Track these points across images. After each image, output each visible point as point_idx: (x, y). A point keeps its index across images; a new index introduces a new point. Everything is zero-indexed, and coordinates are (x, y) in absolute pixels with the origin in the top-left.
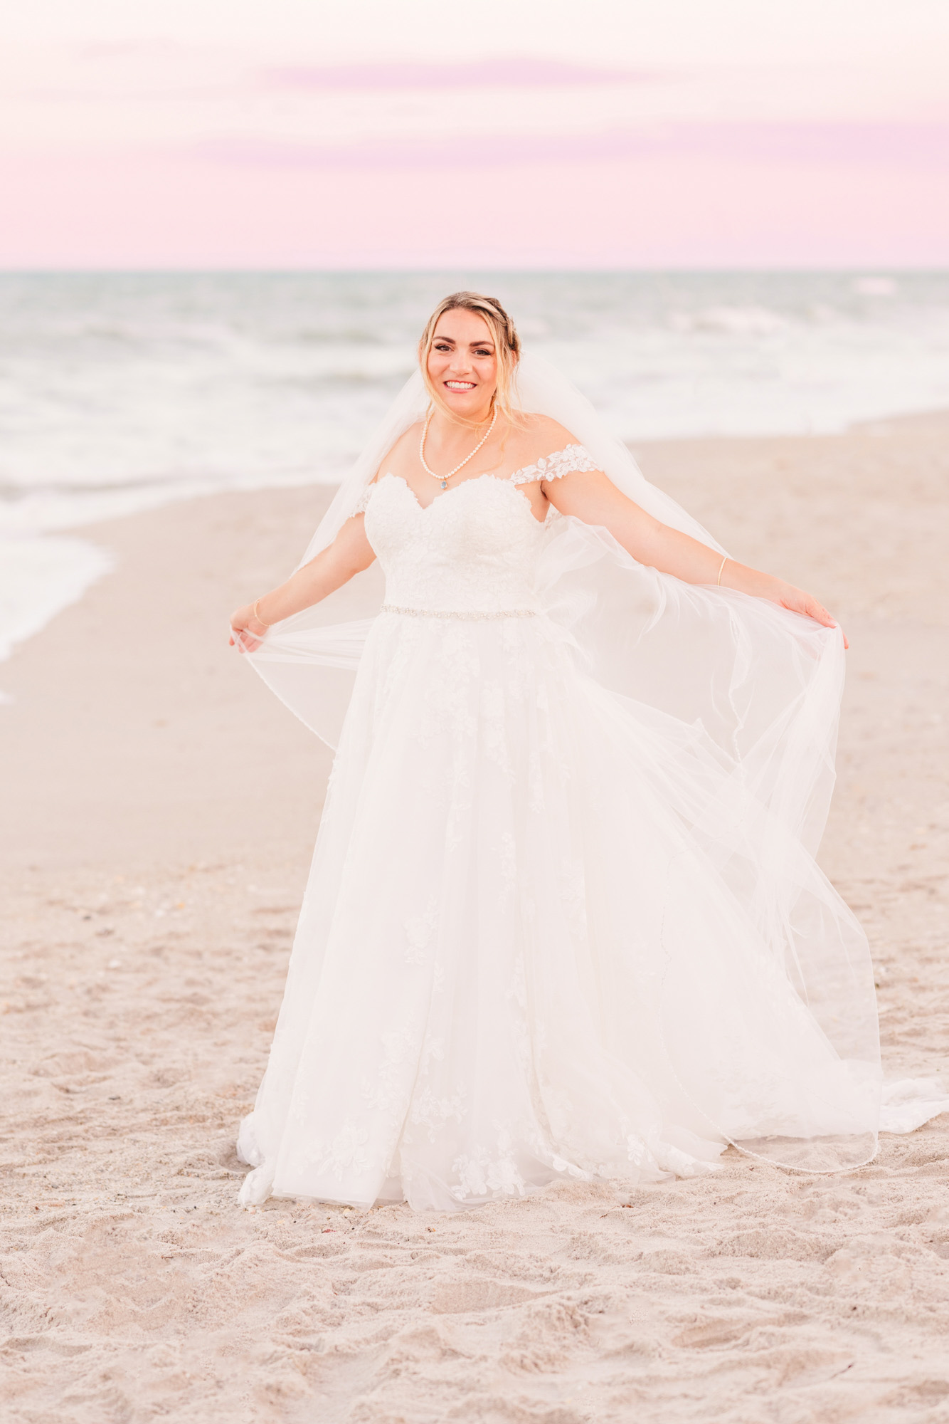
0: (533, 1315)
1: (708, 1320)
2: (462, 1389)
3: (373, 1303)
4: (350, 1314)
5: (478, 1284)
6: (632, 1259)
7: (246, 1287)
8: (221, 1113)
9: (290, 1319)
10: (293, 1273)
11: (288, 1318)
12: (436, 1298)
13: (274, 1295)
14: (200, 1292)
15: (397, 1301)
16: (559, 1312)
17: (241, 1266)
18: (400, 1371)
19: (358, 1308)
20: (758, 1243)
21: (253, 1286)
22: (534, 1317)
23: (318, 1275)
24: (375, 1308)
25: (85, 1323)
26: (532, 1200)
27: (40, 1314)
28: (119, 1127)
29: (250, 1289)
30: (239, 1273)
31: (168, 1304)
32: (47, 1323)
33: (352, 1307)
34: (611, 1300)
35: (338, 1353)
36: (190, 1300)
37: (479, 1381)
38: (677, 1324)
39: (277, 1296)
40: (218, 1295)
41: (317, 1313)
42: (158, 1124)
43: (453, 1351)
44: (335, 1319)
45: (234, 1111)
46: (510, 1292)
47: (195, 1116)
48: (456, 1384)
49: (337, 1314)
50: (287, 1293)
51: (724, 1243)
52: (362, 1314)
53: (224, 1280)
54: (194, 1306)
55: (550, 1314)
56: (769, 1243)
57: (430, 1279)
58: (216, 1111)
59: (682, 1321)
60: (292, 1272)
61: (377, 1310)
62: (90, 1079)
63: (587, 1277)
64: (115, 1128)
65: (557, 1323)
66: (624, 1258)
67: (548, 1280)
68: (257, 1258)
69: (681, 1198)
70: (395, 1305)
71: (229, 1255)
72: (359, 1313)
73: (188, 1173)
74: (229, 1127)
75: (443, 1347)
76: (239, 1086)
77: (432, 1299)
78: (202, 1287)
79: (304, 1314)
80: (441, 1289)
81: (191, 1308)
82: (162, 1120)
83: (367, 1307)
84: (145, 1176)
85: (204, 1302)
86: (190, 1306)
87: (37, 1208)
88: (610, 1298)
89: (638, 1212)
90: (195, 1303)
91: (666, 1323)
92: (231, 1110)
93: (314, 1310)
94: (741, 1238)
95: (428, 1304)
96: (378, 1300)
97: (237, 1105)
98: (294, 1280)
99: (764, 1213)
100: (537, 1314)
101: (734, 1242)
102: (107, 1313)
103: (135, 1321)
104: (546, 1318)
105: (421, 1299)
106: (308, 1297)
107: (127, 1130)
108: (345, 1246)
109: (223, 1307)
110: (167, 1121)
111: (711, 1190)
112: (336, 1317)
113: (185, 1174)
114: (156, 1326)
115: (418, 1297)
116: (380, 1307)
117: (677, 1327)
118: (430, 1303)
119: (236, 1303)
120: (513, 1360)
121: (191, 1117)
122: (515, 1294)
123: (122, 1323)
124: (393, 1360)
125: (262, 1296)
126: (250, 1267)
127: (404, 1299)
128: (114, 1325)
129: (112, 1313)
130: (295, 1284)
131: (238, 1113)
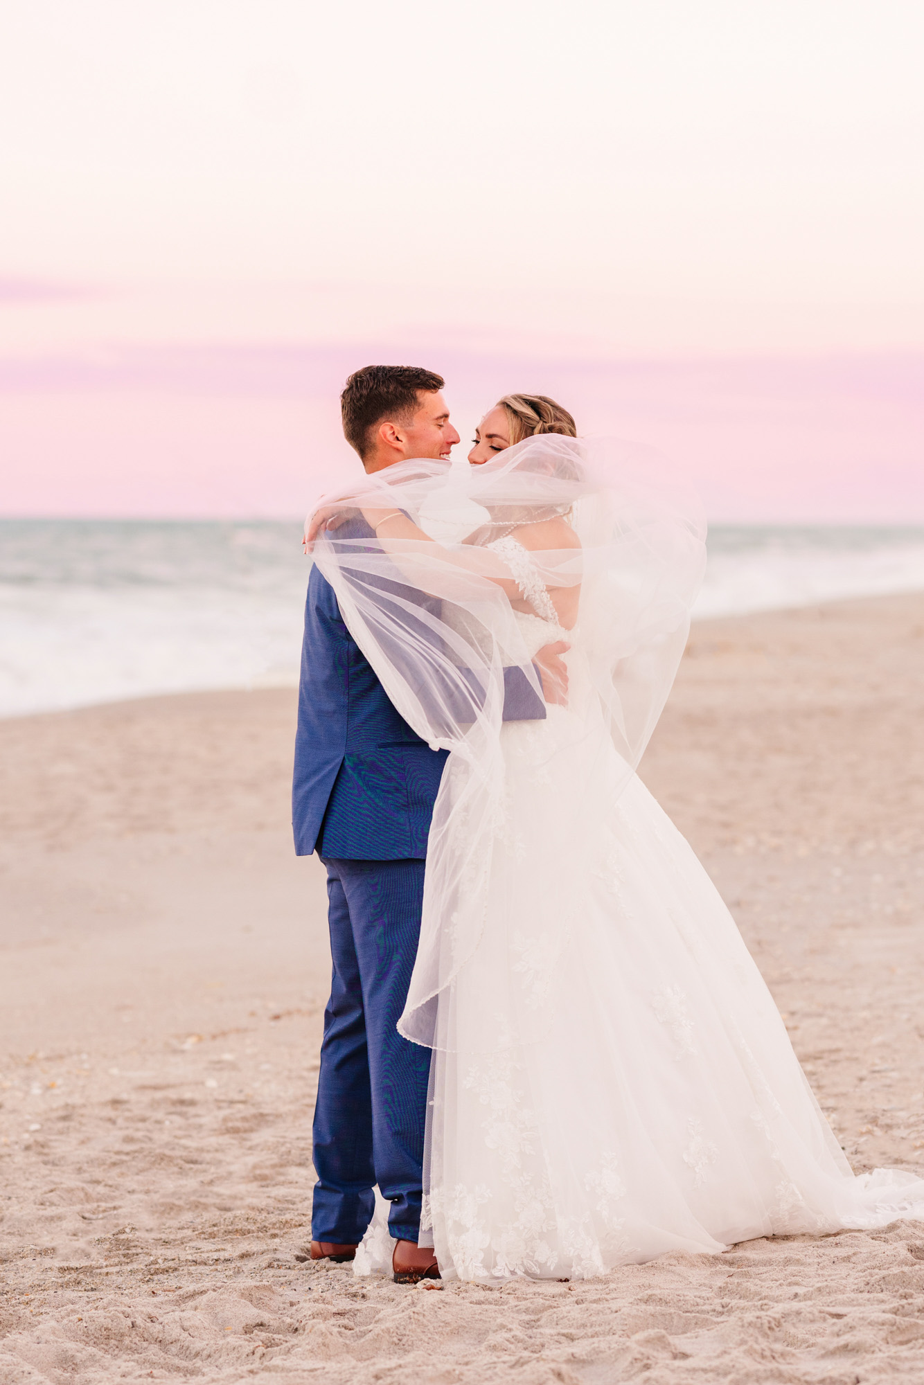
0: (746, 1325)
1: (906, 1324)
2: (718, 1374)
3: (567, 1333)
4: (549, 1343)
5: (663, 1315)
6: (789, 1298)
7: (442, 1324)
8: (265, 1227)
9: (497, 1346)
10: (480, 1313)
11: (495, 1345)
12: (628, 1326)
13: (467, 1332)
14: (402, 1328)
15: (590, 1331)
16: (769, 1322)
17: (431, 1307)
18: (650, 1365)
19: (556, 1338)
20: (904, 1282)
21: (447, 1324)
22: (748, 1327)
23: (504, 1314)
24: (571, 1338)
25: (307, 1353)
26: (656, 1265)
27: (247, 1353)
28: (170, 1239)
29: (446, 1326)
30: (432, 1313)
31: (376, 1338)
32: (258, 1360)
33: (549, 1337)
34: (803, 1314)
35: (576, 1360)
36: (394, 1334)
37: (733, 1366)
38: (880, 1327)
39: (470, 1332)
40: (419, 1330)
41: (518, 1342)
42: (207, 1237)
43: (684, 1354)
44: (536, 1347)
45: (278, 1225)
46: (694, 1321)
47: (241, 1230)
48: (712, 1371)
49: (538, 1343)
50: (480, 1329)
51: (871, 1284)
52: (560, 1343)
53: (421, 1318)
54: (399, 1340)
55: (762, 1324)
56: (915, 1281)
57: (616, 1312)
58: (258, 1225)
59: (883, 1324)
60: (480, 1311)
61: (573, 1340)
62: (101, 1209)
63: (763, 1307)
64: (166, 1241)
65: (769, 1332)
66: (782, 1298)
67: (722, 1313)
68: (442, 1301)
69: (798, 1260)
70: (590, 1334)
71: (406, 1303)
72: (557, 1341)
73: (278, 1266)
74: (282, 1237)
75: (674, 1351)
76: (262, 1210)
77: (625, 1328)
78: (402, 1323)
79: (507, 1343)
80: (631, 1319)
81: (397, 1341)
82: (210, 1234)
83: (563, 1337)
84: (236, 1270)
85: (408, 1336)
86: (395, 1339)
87: (153, 1292)
88: (801, 1313)
89: (764, 1271)
90: (400, 1337)
91: (871, 1327)
92: (274, 1224)
93: (516, 1340)
94: (887, 1279)
95: (622, 1332)
96: (572, 1331)
97: (281, 1220)
98: (484, 1318)
99: (887, 1266)
100: (750, 1324)
101: (880, 1283)
102: (324, 1345)
103: (348, 1352)
104: (759, 1328)
105: (614, 1328)
106: (505, 1330)
107: (179, 1242)
108: (502, 1299)
109: (426, 1340)
110: (215, 1235)
111: (821, 1255)
112: (537, 1346)
113: (276, 1266)
114: (367, 1357)
115: (611, 1326)
116: (575, 1337)
117: (880, 1330)
118: (623, 1331)
119: (437, 1337)
120: (756, 1351)
121: (237, 1231)
122: (699, 1323)
123: (337, 1354)
124: (636, 1359)
125: (456, 1332)
126: (440, 1308)
127: (597, 1329)
128: (330, 1356)
129: (328, 1344)
130: (485, 1322)
131: (282, 1226)
